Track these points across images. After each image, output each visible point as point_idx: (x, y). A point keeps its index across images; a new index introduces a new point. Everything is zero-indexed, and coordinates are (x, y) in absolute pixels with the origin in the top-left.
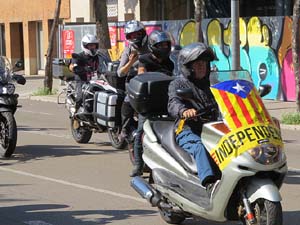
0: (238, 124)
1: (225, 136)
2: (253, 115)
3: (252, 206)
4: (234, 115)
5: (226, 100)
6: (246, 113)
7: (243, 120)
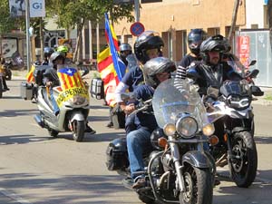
0: (67, 87)
1: (61, 93)
2: (74, 83)
3: (72, 123)
4: (65, 84)
5: (63, 77)
6: (71, 82)
7: (69, 86)
